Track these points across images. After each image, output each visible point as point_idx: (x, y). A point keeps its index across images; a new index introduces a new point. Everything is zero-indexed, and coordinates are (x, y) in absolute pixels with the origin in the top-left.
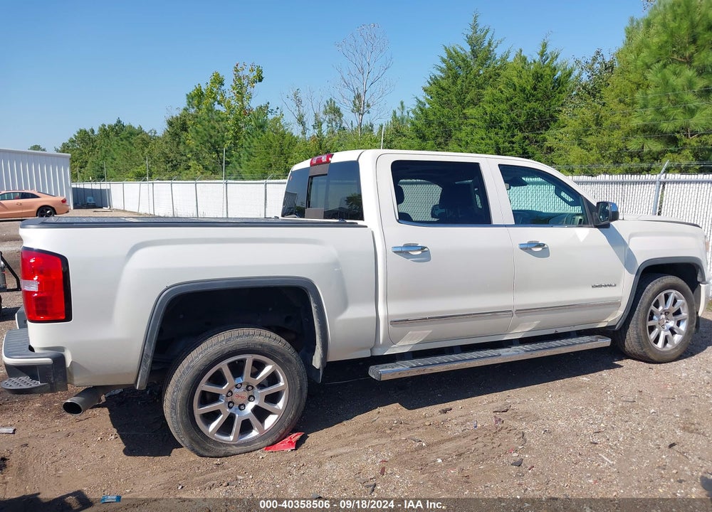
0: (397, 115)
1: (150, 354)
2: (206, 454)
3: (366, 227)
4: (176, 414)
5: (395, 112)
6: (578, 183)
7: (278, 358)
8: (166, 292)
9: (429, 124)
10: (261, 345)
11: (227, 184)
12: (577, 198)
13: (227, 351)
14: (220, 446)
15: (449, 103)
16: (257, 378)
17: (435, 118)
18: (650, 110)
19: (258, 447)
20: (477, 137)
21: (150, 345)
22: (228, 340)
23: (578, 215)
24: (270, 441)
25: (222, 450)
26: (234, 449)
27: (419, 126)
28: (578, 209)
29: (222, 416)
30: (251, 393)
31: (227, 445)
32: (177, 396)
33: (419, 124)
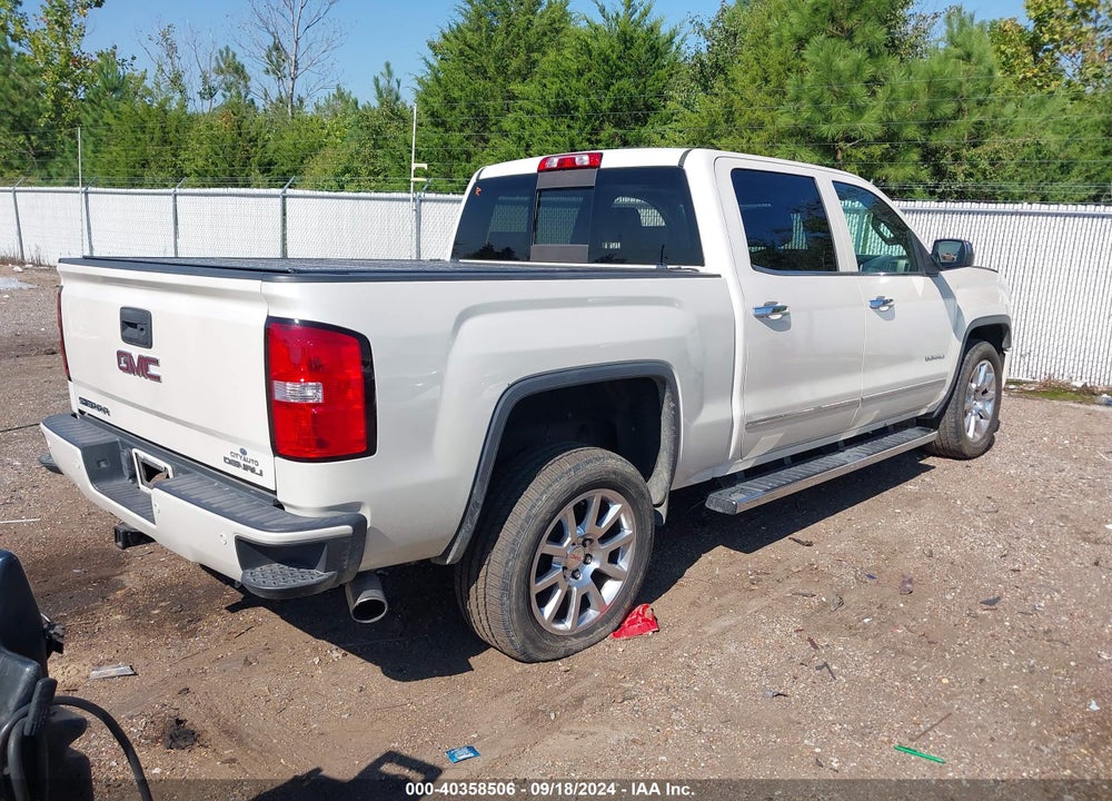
0: (381, 84)
1: (481, 502)
2: (542, 657)
3: (719, 276)
4: (509, 598)
5: (377, 81)
6: (905, 211)
7: (632, 492)
8: (507, 395)
9: (451, 102)
10: (615, 473)
11: (86, 194)
12: (902, 234)
13: (577, 486)
14: (557, 642)
15: (481, 71)
16: (603, 525)
17: (462, 94)
18: (806, 105)
19: (603, 634)
20: (539, 131)
21: (482, 486)
22: (576, 468)
23: (901, 258)
24: (614, 623)
25: (561, 647)
26: (574, 643)
27: (436, 105)
28: (898, 250)
29: (559, 591)
30: (587, 550)
31: (565, 638)
32: (513, 566)
33: (437, 103)
